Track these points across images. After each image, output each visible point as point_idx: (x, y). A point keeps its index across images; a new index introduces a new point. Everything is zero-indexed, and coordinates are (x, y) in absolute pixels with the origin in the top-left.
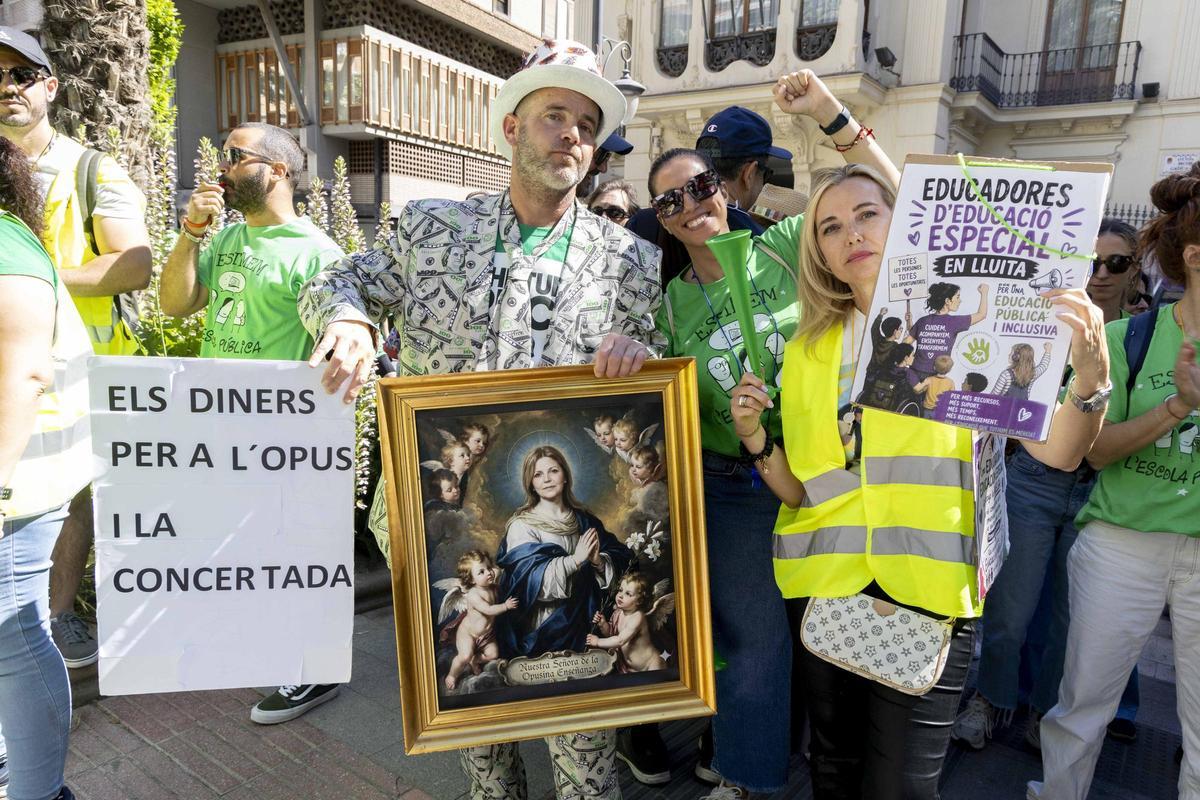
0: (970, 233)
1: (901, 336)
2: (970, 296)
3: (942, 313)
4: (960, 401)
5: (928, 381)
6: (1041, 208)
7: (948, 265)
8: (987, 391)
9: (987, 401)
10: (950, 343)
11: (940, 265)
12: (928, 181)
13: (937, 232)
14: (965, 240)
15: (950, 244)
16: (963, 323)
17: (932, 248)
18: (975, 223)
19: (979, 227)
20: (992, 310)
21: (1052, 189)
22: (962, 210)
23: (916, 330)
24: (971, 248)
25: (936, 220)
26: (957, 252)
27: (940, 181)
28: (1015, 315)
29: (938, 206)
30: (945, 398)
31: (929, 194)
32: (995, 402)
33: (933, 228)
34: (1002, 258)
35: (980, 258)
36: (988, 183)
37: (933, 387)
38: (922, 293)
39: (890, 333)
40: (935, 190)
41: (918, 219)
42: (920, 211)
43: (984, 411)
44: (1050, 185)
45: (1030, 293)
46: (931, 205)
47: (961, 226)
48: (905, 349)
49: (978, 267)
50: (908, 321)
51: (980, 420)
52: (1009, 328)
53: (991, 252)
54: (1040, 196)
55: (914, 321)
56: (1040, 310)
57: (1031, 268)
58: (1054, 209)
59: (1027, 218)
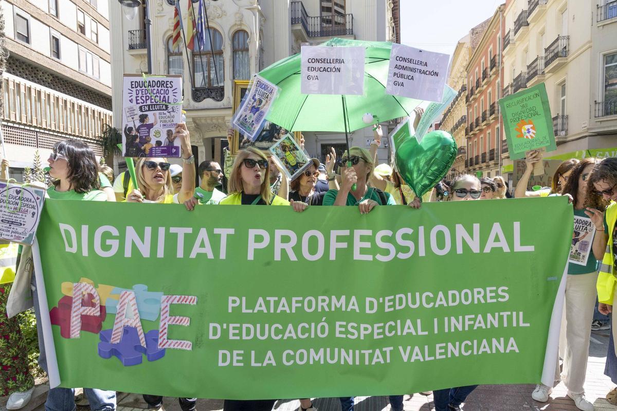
0: (147, 98)
1: (134, 133)
2: (152, 117)
3: (145, 123)
4: (156, 150)
5: (145, 145)
6: (166, 89)
7: (143, 109)
8: (162, 145)
9: (163, 148)
10: (149, 132)
11: (141, 108)
12: (132, 82)
13: (138, 98)
14: (146, 100)
15: (143, 102)
16: (151, 126)
17: (137, 103)
18: (148, 95)
19: (150, 96)
20: (159, 121)
21: (168, 83)
22: (144, 91)
23: (138, 130)
24: (149, 102)
25: (137, 95)
26: (145, 104)
27: (135, 82)
28: (165, 121)
29: (136, 90)
30: (151, 149)
31: (133, 86)
32: (165, 148)
33: (136, 97)
34: (158, 105)
35: (152, 105)
36: (149, 82)
37: (147, 147)
38: (137, 118)
39: (130, 132)
41: (131, 95)
42: (131, 92)
43: (163, 152)
44: (167, 82)
45: (168, 114)
46: (134, 90)
47: (144, 96)
48: (136, 137)
49: (152, 108)
50: (135, 127)
51: (162, 154)
52: (164, 125)
53: (155, 103)
54: (165, 85)
55: (137, 127)
56: (172, 119)
57: (167, 107)
58: (169, 89)
59: (162, 92)
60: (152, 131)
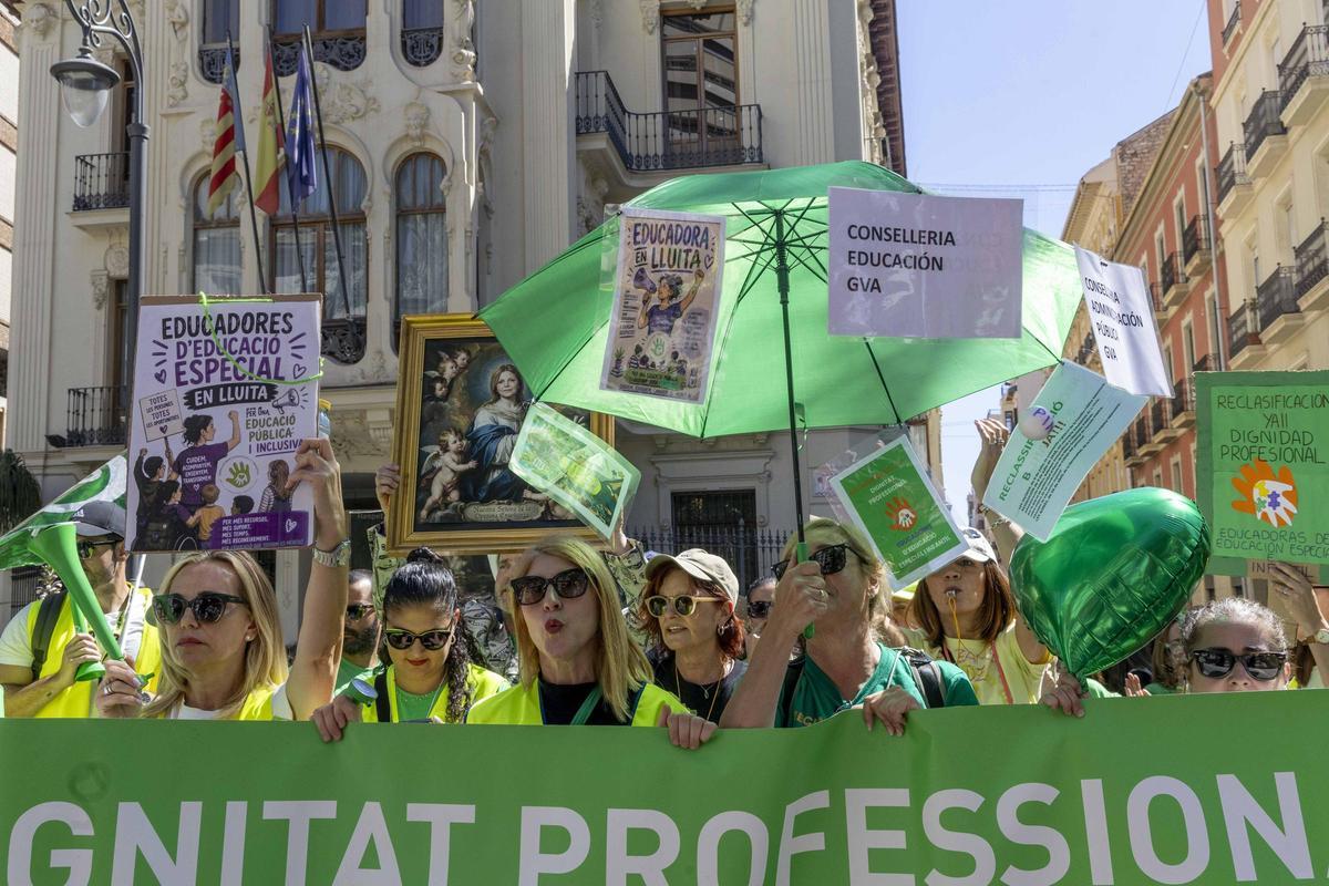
0: (212, 366)
1: (165, 474)
2: (223, 422)
3: (200, 444)
4: (233, 525)
5: (199, 513)
6: (270, 336)
7: (197, 398)
8: (255, 510)
9: (256, 520)
10: (212, 471)
11: (190, 397)
12: (165, 321)
13: (182, 368)
14: (209, 372)
15: (196, 378)
16: (221, 450)
17: (179, 383)
18: (215, 356)
19: (219, 358)
20: (245, 433)
21: (276, 319)
22: (201, 345)
23: (178, 466)
24: (216, 379)
25: (179, 357)
26: (204, 384)
27: (177, 319)
28: (266, 435)
29: (178, 344)
30: (218, 525)
31: (168, 332)
32: (264, 519)
33: (178, 365)
34: (245, 385)
35: (225, 387)
36: (220, 317)
37: (204, 517)
38: (177, 427)
39: (153, 473)
40: (173, 328)
41: (161, 358)
42: (162, 350)
43: (256, 530)
44: (274, 315)
45: (275, 413)
46: (172, 343)
47: (203, 359)
48: (171, 486)
49: (225, 395)
50: (169, 457)
51: (253, 539)
52: (263, 448)
53: (234, 381)
54: (268, 325)
55: (175, 457)
56: (286, 427)
57: (271, 390)
58: (281, 336)
59: (259, 346)
60: (224, 467)
